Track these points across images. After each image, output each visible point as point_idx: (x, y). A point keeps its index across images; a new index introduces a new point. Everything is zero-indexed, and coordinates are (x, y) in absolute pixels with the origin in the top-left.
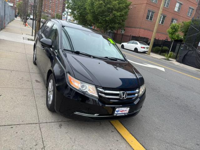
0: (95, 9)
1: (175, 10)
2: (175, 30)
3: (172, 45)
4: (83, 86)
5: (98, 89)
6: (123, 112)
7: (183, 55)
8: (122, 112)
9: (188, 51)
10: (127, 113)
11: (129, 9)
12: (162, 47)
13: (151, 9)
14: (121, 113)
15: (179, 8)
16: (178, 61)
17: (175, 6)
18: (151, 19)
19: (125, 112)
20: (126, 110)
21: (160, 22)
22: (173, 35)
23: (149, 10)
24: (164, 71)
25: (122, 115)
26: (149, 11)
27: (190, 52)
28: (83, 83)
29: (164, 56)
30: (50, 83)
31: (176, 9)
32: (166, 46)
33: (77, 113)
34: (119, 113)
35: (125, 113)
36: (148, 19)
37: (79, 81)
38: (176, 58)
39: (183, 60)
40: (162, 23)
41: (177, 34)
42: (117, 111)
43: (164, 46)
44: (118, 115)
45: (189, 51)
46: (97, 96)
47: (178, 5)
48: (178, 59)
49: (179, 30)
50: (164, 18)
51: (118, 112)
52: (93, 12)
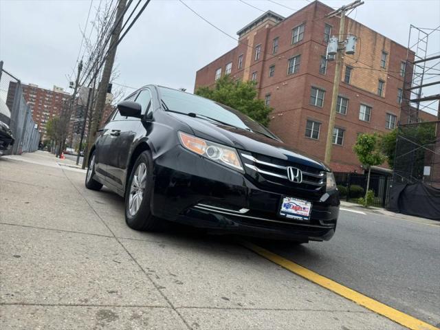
1: (360, 118)
2: (368, 147)
3: (369, 180)
7: (396, 195)
9: (404, 186)
11: (269, 120)
12: (349, 187)
13: (313, 117)
15: (367, 116)
16: (390, 209)
17: (358, 112)
18: (315, 136)
21: (334, 142)
22: (365, 155)
23: (308, 121)
26: (310, 122)
27: (409, 187)
29: (354, 202)
31: (362, 117)
32: (356, 184)
36: (310, 136)
38: (383, 205)
39: (398, 202)
40: (340, 141)
41: (374, 153)
43: (351, 183)
45: (408, 185)
47: (363, 110)
48: (388, 206)
49: (376, 146)
50: (341, 134)
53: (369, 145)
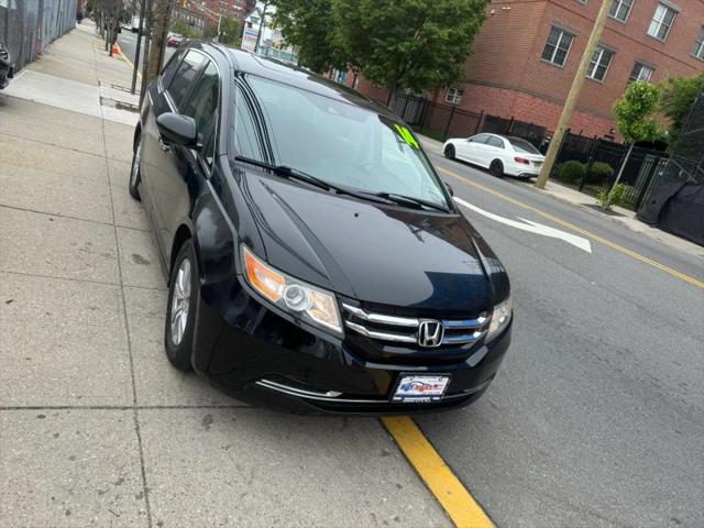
0: (361, 8)
1: (650, 32)
2: (641, 105)
3: (626, 159)
4: (292, 294)
5: (345, 305)
6: (427, 392)
7: (661, 199)
8: (421, 389)
9: (679, 185)
10: (440, 396)
11: (482, 19)
12: (590, 165)
13: (564, 24)
14: (417, 393)
15: (665, 28)
16: (641, 218)
17: (650, 18)
18: (559, 60)
19: (434, 392)
20: (436, 386)
21: (590, 73)
22: (632, 122)
23: (553, 28)
24: (590, 251)
25: (422, 399)
26: (555, 30)
27: (686, 189)
28: (294, 283)
29: (595, 194)
30: (181, 272)
31: (654, 30)
32: (603, 161)
33: (266, 383)
34: (410, 392)
35: (432, 396)
36: (549, 59)
37: (281, 276)
38: (635, 205)
39: (660, 216)
40: (599, 75)
41: (648, 119)
42: (406, 388)
43: (596, 159)
44: (407, 400)
45: (687, 184)
46: (340, 330)
47: (660, 14)
48: (642, 211)
49: (657, 106)
50: (605, 61)
51: (406, 390)
52: (353, 21)
53: (643, 104)
